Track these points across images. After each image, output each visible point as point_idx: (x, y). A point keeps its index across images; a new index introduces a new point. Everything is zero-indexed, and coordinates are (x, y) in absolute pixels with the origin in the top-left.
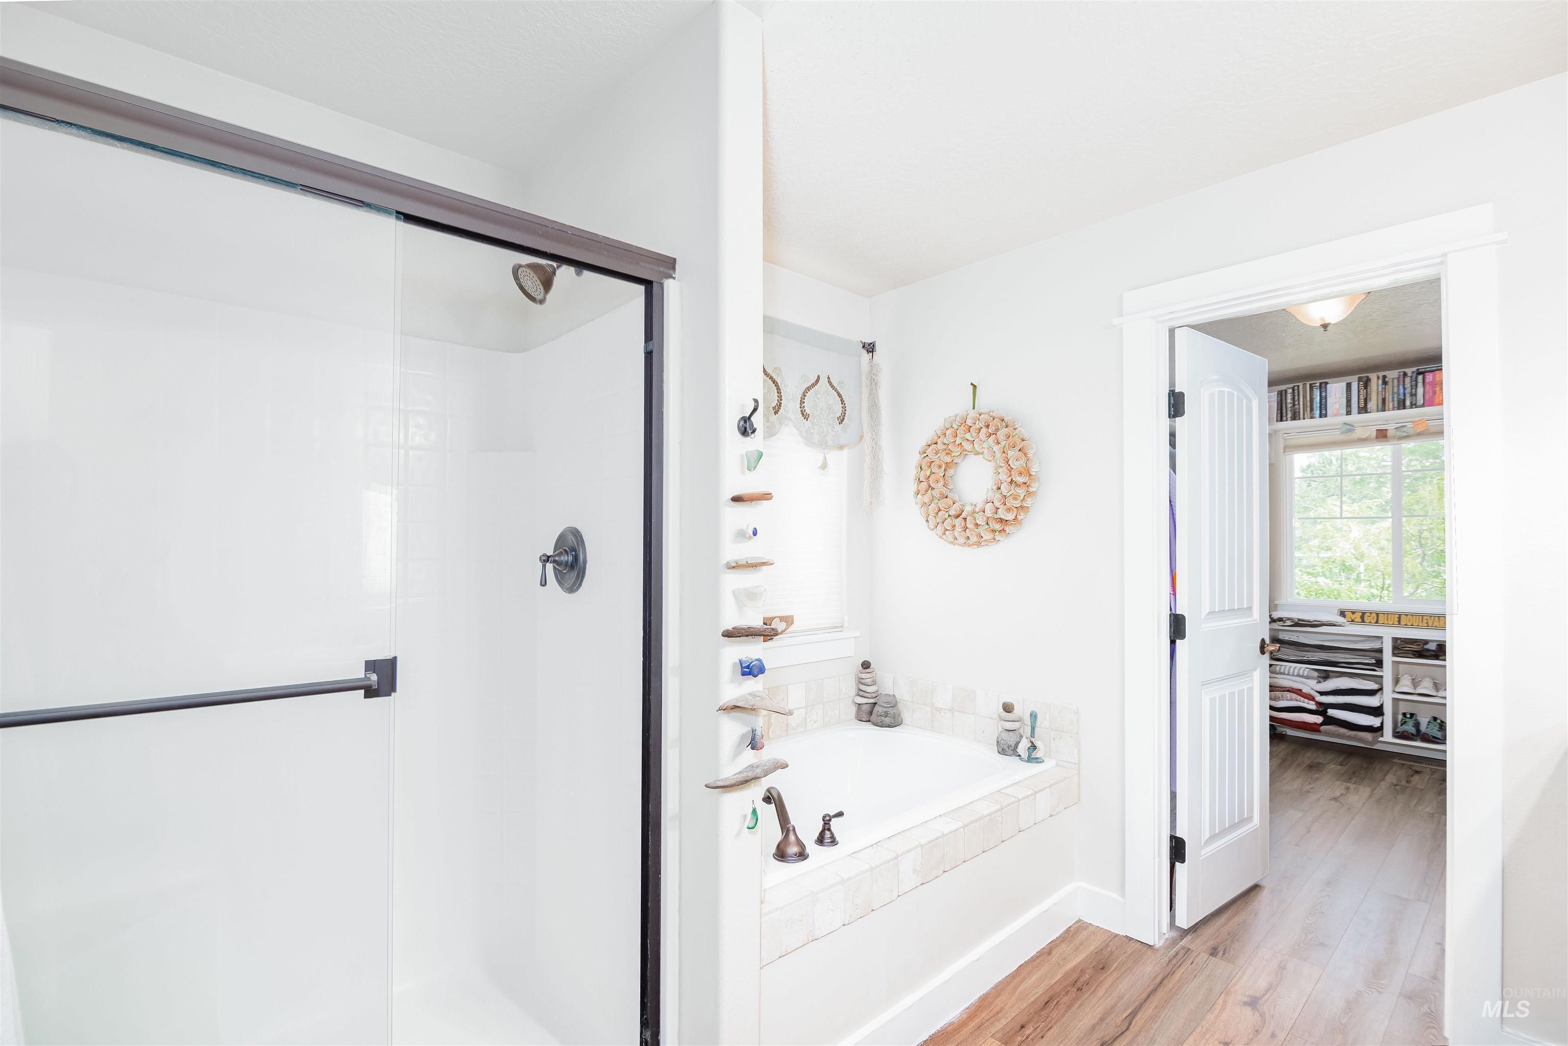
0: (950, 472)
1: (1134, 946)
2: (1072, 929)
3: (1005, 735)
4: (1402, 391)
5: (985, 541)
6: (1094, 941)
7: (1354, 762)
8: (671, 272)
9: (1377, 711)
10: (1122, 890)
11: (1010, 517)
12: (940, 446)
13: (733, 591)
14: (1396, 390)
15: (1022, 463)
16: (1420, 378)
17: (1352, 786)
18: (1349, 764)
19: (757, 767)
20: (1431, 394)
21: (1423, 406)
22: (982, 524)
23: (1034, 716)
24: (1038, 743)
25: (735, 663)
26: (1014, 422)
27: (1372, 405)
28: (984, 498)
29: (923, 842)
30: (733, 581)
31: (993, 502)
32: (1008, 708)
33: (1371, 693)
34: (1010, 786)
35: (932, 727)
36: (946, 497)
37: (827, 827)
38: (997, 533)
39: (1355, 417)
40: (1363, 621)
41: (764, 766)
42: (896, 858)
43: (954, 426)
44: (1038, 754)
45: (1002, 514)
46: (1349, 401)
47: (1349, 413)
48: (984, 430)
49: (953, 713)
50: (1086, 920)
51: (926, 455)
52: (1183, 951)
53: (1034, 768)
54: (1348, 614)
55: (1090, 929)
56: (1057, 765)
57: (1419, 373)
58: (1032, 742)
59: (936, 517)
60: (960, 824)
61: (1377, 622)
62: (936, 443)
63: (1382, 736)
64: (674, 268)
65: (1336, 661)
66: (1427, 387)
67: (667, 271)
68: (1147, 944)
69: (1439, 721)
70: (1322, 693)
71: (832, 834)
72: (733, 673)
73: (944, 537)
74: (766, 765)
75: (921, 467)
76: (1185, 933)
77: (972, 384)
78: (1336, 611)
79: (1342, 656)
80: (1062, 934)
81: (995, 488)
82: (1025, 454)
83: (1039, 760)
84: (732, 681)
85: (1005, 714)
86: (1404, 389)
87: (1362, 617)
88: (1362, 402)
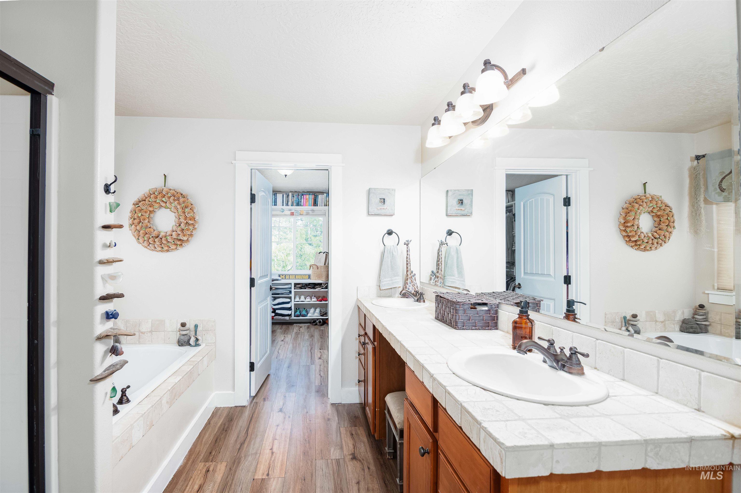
0: (152, 215)
1: (239, 409)
2: (214, 412)
3: (182, 337)
4: (297, 200)
5: (171, 249)
6: (224, 412)
7: (284, 327)
8: (51, 91)
9: (290, 309)
10: (234, 389)
11: (185, 238)
12: (147, 202)
13: (101, 276)
14: (296, 200)
15: (192, 215)
16: (302, 196)
17: (286, 335)
18: (283, 329)
19: (117, 365)
20: (305, 202)
21: (303, 206)
22: (171, 241)
23: (196, 326)
24: (199, 338)
25: (102, 313)
26: (187, 196)
27: (290, 203)
28: (171, 229)
29: (169, 388)
30: (101, 270)
31: (177, 232)
32: (183, 325)
33: (288, 303)
34: (192, 357)
35: (139, 342)
36: (150, 228)
37: (124, 394)
38: (178, 246)
39: (285, 207)
40: (285, 278)
41: (120, 364)
42: (161, 398)
43: (156, 193)
44: (200, 342)
45: (181, 237)
46: (283, 202)
47: (283, 205)
48: (172, 198)
49: (152, 333)
50: (218, 407)
51: (138, 206)
52: (255, 404)
53: (198, 349)
54: (281, 276)
55: (221, 409)
56: (206, 345)
57: (302, 195)
58: (196, 338)
59: (144, 237)
60: (181, 377)
61: (289, 278)
62: (145, 200)
63: (291, 317)
64: (53, 89)
65: (278, 293)
66: (304, 200)
67: (49, 90)
68: (243, 406)
69: (305, 309)
70: (274, 305)
71: (127, 397)
72: (101, 319)
73: (148, 247)
74: (121, 363)
75: (135, 212)
76: (254, 397)
77: (164, 175)
78: (277, 275)
79: (280, 291)
80: (211, 415)
81: (178, 225)
82: (193, 211)
83: (199, 345)
84: (101, 323)
85: (182, 328)
86: (298, 199)
87: (285, 277)
88: (287, 202)
